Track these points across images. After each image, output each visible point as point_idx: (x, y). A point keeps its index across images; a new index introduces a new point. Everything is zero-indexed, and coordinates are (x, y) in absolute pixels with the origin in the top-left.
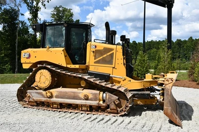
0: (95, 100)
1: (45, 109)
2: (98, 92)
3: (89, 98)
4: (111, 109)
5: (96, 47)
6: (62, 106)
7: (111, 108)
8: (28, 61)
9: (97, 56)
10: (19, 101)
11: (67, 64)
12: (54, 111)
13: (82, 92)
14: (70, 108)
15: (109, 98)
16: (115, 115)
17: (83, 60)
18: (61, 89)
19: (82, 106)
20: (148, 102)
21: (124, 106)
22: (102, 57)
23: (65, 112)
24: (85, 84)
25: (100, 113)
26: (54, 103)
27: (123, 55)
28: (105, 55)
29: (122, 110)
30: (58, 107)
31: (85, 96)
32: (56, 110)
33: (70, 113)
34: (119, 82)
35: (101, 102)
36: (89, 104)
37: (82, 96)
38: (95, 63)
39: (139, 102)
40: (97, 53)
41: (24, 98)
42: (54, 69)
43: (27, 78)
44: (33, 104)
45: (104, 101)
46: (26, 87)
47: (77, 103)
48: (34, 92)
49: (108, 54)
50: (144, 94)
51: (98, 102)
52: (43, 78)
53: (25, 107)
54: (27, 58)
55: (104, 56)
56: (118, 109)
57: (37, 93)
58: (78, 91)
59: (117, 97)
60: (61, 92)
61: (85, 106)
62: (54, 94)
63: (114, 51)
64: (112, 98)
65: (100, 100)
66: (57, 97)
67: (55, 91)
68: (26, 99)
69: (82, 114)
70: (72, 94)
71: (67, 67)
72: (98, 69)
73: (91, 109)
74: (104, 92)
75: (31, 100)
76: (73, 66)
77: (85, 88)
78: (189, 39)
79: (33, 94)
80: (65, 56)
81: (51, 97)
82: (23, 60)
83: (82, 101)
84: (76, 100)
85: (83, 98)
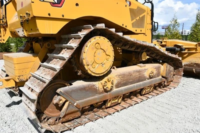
3: (154, 75)
4: (167, 82)
5: (130, 3)
15: (169, 70)
28: (138, 18)
30: (118, 101)
48: (75, 90)
54: (53, 4)
58: (143, 68)
62: (115, 83)
63: (145, 13)
66: (117, 86)
75: (70, 108)
79: (74, 95)
83: (147, 81)
84: (141, 83)
85: (148, 77)
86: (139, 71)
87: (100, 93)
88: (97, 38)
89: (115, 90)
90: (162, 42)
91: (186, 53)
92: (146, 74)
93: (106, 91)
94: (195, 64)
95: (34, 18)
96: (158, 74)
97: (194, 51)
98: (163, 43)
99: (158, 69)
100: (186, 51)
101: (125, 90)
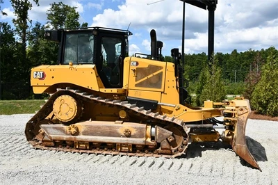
0: (140, 137)
1: (68, 150)
2: (144, 126)
3: (132, 134)
4: (162, 149)
5: (137, 63)
6: (92, 146)
7: (163, 147)
8: (41, 83)
9: (139, 77)
10: (28, 140)
11: (100, 88)
12: (82, 153)
13: (122, 126)
14: (103, 149)
15: (160, 134)
16: (169, 156)
17: (118, 82)
18: (90, 123)
19: (121, 145)
20: (209, 138)
21: (179, 145)
22: (146, 78)
23: (98, 154)
24: (125, 115)
25: (147, 155)
26: (81, 142)
27: (176, 75)
28: (151, 76)
29: (177, 150)
30: (86, 147)
31: (127, 132)
32: (84, 151)
33: (106, 155)
34: (170, 112)
35: (149, 140)
36: (132, 142)
37: (121, 131)
38: (136, 85)
39: (197, 139)
40: (139, 72)
41: (35, 136)
42: (81, 94)
43: (41, 107)
44: (49, 144)
45: (153, 138)
46: (38, 119)
47: (115, 142)
48: (50, 128)
49: (155, 74)
50: (204, 128)
51: (144, 139)
52: (65, 107)
53: (37, 149)
54: (40, 79)
55: (149, 77)
56: (172, 148)
57: (56, 128)
58: (116, 125)
59: (171, 133)
60: (91, 127)
61: (126, 145)
62: (81, 130)
63: (163, 70)
64: (165, 134)
65: (147, 137)
66: (85, 133)
67: (82, 126)
68: (37, 137)
69: (122, 156)
70: (108, 128)
71: (99, 92)
72: (140, 94)
73: (135, 149)
74: (153, 126)
75: (46, 138)
76: (108, 91)
77: (125, 120)
78: (233, 53)
79: (49, 130)
80: (97, 77)
81: (77, 133)
82: (33, 82)
83: (122, 138)
84: (112, 137)
85: (123, 134)
87: (67, 134)
96: (142, 136)
101: (92, 138)
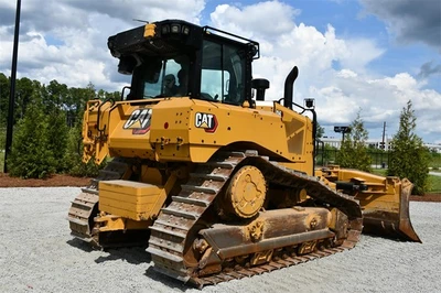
0: (323, 227)
3: (317, 225)
4: (338, 239)
18: (265, 214)
22: (289, 138)
26: (264, 251)
30: (266, 259)
48: (219, 234)
49: (297, 132)
51: (326, 230)
52: (248, 190)
54: (207, 130)
57: (228, 233)
61: (311, 242)
62: (264, 230)
63: (304, 128)
64: (343, 219)
65: (327, 226)
66: (268, 234)
67: (265, 221)
75: (212, 258)
83: (307, 233)
84: (298, 235)
85: (308, 227)
86: (296, 217)
87: (246, 242)
88: (248, 168)
89: (264, 240)
90: (330, 173)
91: (369, 194)
92: (307, 222)
93: (253, 239)
94: (385, 212)
95: (189, 145)
96: (324, 224)
97: (381, 192)
98: (333, 175)
99: (323, 216)
100: (369, 191)
101: (277, 242)
